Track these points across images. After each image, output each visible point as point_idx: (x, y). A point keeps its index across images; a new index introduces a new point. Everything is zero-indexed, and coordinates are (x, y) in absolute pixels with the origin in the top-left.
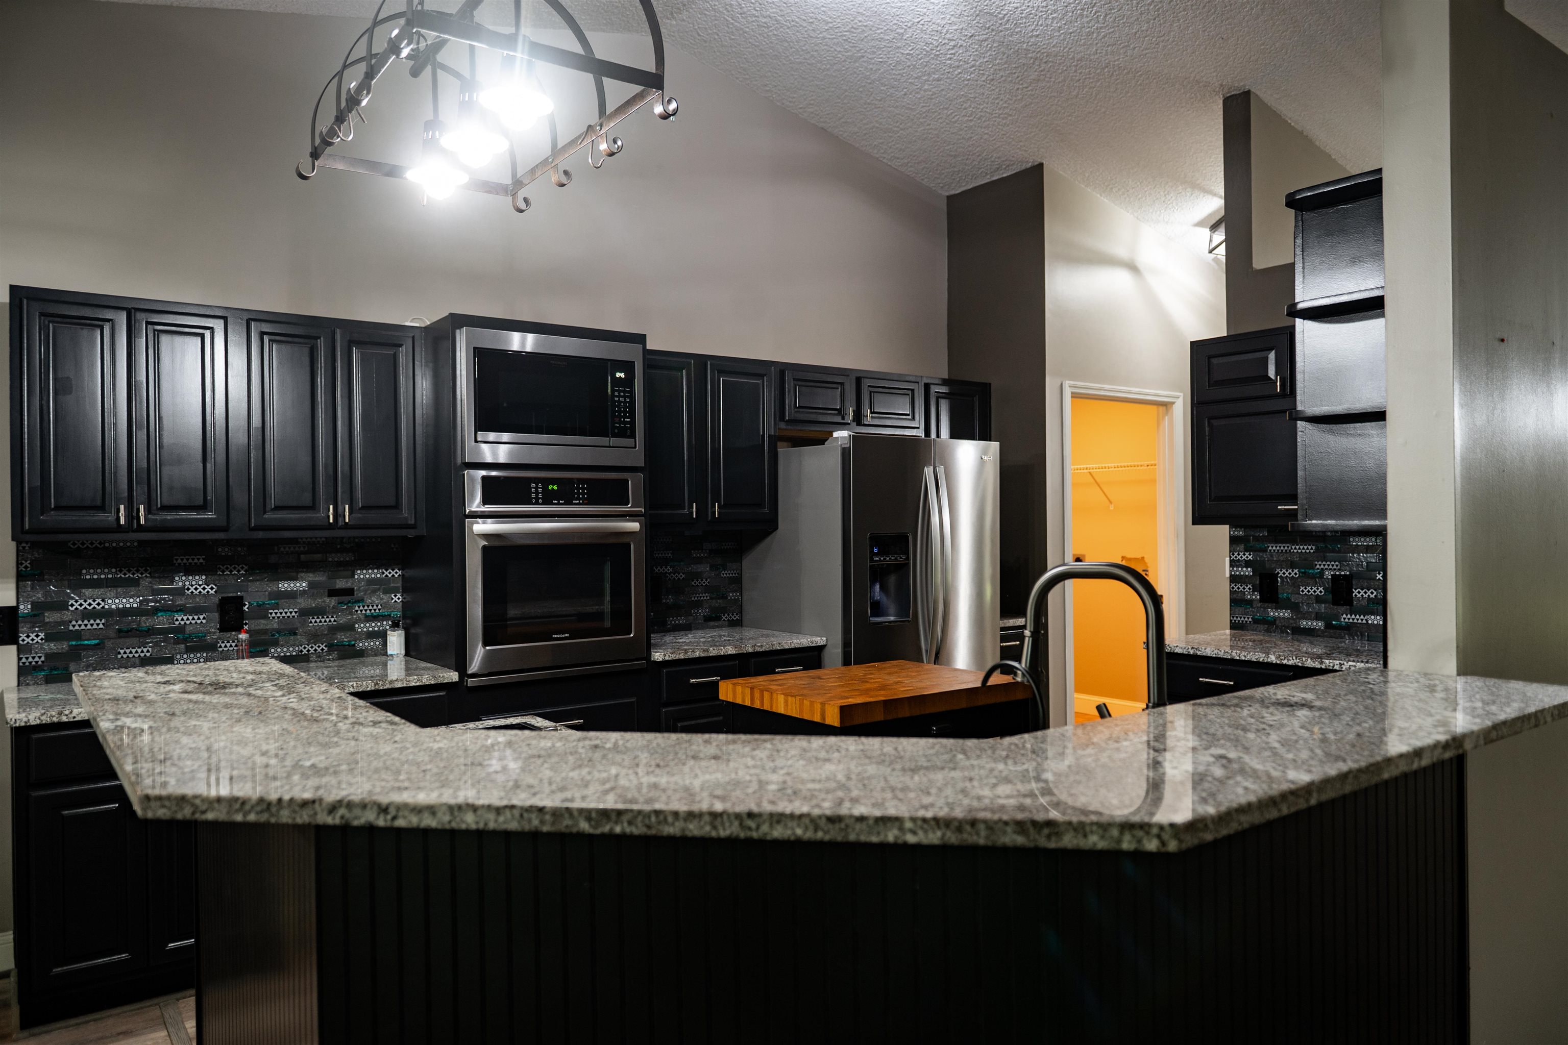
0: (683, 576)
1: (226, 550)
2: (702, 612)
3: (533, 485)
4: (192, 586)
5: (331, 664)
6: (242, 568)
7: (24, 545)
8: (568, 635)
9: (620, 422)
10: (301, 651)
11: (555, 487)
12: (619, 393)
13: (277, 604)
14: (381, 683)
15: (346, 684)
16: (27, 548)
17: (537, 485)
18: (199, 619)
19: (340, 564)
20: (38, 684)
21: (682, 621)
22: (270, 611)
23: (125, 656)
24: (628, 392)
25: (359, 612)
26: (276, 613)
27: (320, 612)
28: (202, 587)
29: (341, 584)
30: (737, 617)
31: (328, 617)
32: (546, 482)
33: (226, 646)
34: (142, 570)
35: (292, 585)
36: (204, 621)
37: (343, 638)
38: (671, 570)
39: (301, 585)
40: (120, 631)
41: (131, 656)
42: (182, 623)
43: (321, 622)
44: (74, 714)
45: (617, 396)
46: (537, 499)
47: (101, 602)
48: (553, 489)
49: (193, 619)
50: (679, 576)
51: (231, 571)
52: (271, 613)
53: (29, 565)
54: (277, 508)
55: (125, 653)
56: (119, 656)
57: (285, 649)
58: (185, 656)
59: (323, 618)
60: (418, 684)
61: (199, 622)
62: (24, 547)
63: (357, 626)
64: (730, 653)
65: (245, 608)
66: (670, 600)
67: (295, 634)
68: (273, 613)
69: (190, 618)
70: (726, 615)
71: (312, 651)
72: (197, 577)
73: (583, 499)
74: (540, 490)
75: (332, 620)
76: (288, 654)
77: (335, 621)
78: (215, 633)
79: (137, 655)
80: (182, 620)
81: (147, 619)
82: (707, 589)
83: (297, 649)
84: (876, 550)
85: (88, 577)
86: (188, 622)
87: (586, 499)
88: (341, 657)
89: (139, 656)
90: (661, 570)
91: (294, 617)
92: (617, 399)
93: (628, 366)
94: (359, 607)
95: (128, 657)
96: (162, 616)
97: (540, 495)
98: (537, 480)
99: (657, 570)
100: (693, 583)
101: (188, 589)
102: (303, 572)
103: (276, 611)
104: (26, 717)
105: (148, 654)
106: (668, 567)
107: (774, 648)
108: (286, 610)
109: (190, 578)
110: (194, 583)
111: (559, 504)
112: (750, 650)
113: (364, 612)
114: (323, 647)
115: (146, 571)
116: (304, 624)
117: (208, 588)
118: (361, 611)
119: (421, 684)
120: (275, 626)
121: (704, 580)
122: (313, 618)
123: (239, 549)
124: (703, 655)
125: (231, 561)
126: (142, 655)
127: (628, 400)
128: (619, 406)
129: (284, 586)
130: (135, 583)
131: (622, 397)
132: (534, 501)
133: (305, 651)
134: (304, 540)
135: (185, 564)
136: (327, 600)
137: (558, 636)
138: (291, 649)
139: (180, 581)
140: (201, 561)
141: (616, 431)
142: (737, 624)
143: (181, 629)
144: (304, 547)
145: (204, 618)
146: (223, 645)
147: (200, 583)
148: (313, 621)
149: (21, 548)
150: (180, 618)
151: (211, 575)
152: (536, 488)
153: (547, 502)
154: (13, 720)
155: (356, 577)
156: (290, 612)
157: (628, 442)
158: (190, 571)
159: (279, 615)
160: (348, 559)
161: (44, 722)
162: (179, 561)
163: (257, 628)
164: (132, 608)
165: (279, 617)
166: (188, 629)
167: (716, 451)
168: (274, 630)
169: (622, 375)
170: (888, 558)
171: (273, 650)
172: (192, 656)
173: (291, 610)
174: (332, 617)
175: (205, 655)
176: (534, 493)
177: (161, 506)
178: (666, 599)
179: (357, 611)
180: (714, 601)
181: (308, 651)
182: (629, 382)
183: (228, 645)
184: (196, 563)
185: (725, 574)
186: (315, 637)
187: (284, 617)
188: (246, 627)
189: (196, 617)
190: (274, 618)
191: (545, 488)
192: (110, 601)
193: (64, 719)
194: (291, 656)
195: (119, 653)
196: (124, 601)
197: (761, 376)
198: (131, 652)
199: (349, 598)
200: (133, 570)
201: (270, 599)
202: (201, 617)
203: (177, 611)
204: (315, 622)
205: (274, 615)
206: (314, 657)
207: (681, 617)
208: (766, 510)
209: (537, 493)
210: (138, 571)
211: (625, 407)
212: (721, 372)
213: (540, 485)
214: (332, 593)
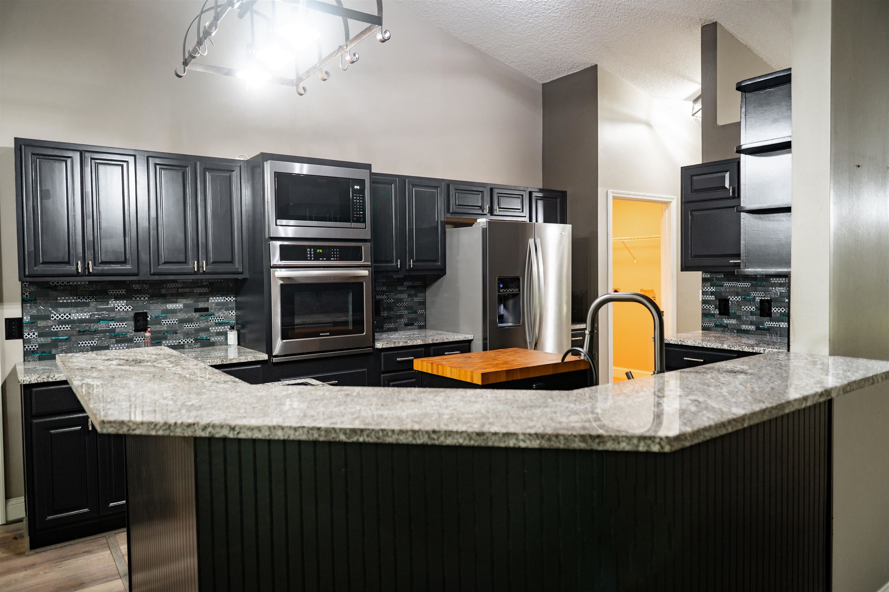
0: (393, 301)
1: (137, 286)
2: (403, 321)
3: (308, 250)
4: (119, 306)
5: (197, 350)
6: (146, 296)
7: (25, 283)
8: (329, 334)
9: (357, 214)
10: (180, 343)
11: (321, 251)
12: (356, 198)
13: (166, 316)
14: (225, 360)
15: (206, 361)
16: (27, 285)
18: (123, 324)
19: (201, 294)
20: (34, 361)
21: (392, 326)
22: (162, 320)
23: (82, 345)
24: (361, 197)
25: (212, 321)
26: (166, 322)
27: (190, 321)
28: (124, 307)
29: (201, 305)
30: (423, 324)
31: (194, 324)
32: (316, 248)
33: (138, 340)
34: (91, 297)
35: (174, 306)
36: (126, 326)
37: (203, 335)
38: (386, 297)
39: (179, 306)
40: (79, 331)
41: (86, 345)
42: (114, 327)
43: (190, 326)
44: (55, 378)
45: (355, 199)
46: (311, 257)
47: (69, 315)
50: (390, 301)
51: (140, 298)
52: (163, 322)
53: (28, 295)
54: (165, 263)
55: (82, 343)
56: (79, 345)
57: (171, 342)
58: (116, 345)
59: (192, 324)
60: (245, 361)
61: (123, 326)
62: (25, 285)
63: (210, 329)
64: (419, 344)
65: (148, 319)
66: (385, 314)
67: (176, 333)
69: (118, 324)
70: (417, 322)
71: (186, 342)
72: (121, 302)
73: (337, 257)
76: (173, 344)
77: (198, 326)
78: (132, 332)
79: (89, 345)
80: (114, 325)
81: (94, 325)
82: (407, 308)
83: (177, 341)
84: (501, 286)
85: (61, 301)
86: (117, 327)
88: (202, 346)
89: (90, 345)
90: (380, 297)
91: (175, 323)
92: (355, 201)
93: (361, 182)
94: (212, 318)
95: (84, 346)
96: (102, 323)
97: (312, 255)
98: (310, 247)
99: (378, 297)
100: (398, 305)
101: (117, 308)
102: (180, 298)
103: (166, 320)
104: (30, 379)
105: (95, 344)
106: (384, 296)
107: (444, 341)
108: (171, 320)
109: (118, 302)
110: (120, 305)
111: (323, 260)
112: (431, 342)
113: (214, 321)
114: (192, 340)
115: (93, 298)
116: (181, 327)
117: (128, 308)
118: (213, 320)
119: (247, 361)
120: (165, 329)
121: (404, 303)
122: (186, 324)
123: (145, 286)
124: (404, 345)
125: (140, 292)
126: (92, 345)
127: (361, 201)
128: (356, 205)
129: (170, 306)
130: (87, 305)
131: (358, 200)
132: (309, 258)
133: (182, 343)
134: (181, 281)
135: (115, 294)
136: (194, 314)
137: (323, 334)
138: (174, 341)
139: (112, 303)
140: (124, 292)
141: (355, 219)
142: (423, 327)
143: (113, 330)
144: (181, 285)
145: (126, 324)
146: (136, 339)
147: (123, 304)
148: (186, 326)
149: (24, 285)
150: (112, 324)
151: (129, 300)
152: (310, 251)
153: (316, 259)
154: (23, 381)
155: (210, 301)
156: (173, 320)
157: (362, 225)
158: (117, 298)
159: (167, 322)
160: (205, 291)
161: (39, 382)
162: (111, 292)
163: (155, 330)
164: (86, 318)
165: (167, 324)
166: (117, 330)
167: (411, 230)
168: (164, 331)
169: (358, 187)
170: (508, 291)
171: (164, 342)
172: (119, 345)
173: (174, 320)
174: (197, 324)
175: (126, 345)
176: (309, 254)
177: (101, 262)
178: (383, 314)
179: (210, 320)
180: (410, 315)
181: (184, 342)
182: (362, 191)
183: (139, 339)
184: (121, 294)
185: (416, 299)
186: (187, 335)
187: (170, 324)
188: (149, 329)
189: (121, 324)
190: (164, 324)
191: (315, 251)
192: (73, 315)
193: (51, 380)
194: (174, 345)
195: (79, 344)
196: (81, 314)
197: (437, 187)
198: (86, 343)
199: (206, 313)
200: (86, 297)
201: (162, 314)
203: (111, 320)
204: (188, 327)
205: (164, 322)
206: (187, 346)
207: (391, 323)
208: (439, 264)
209: (311, 254)
210: (88, 298)
211: (360, 205)
212: (414, 185)
213: (312, 250)
214: (197, 310)
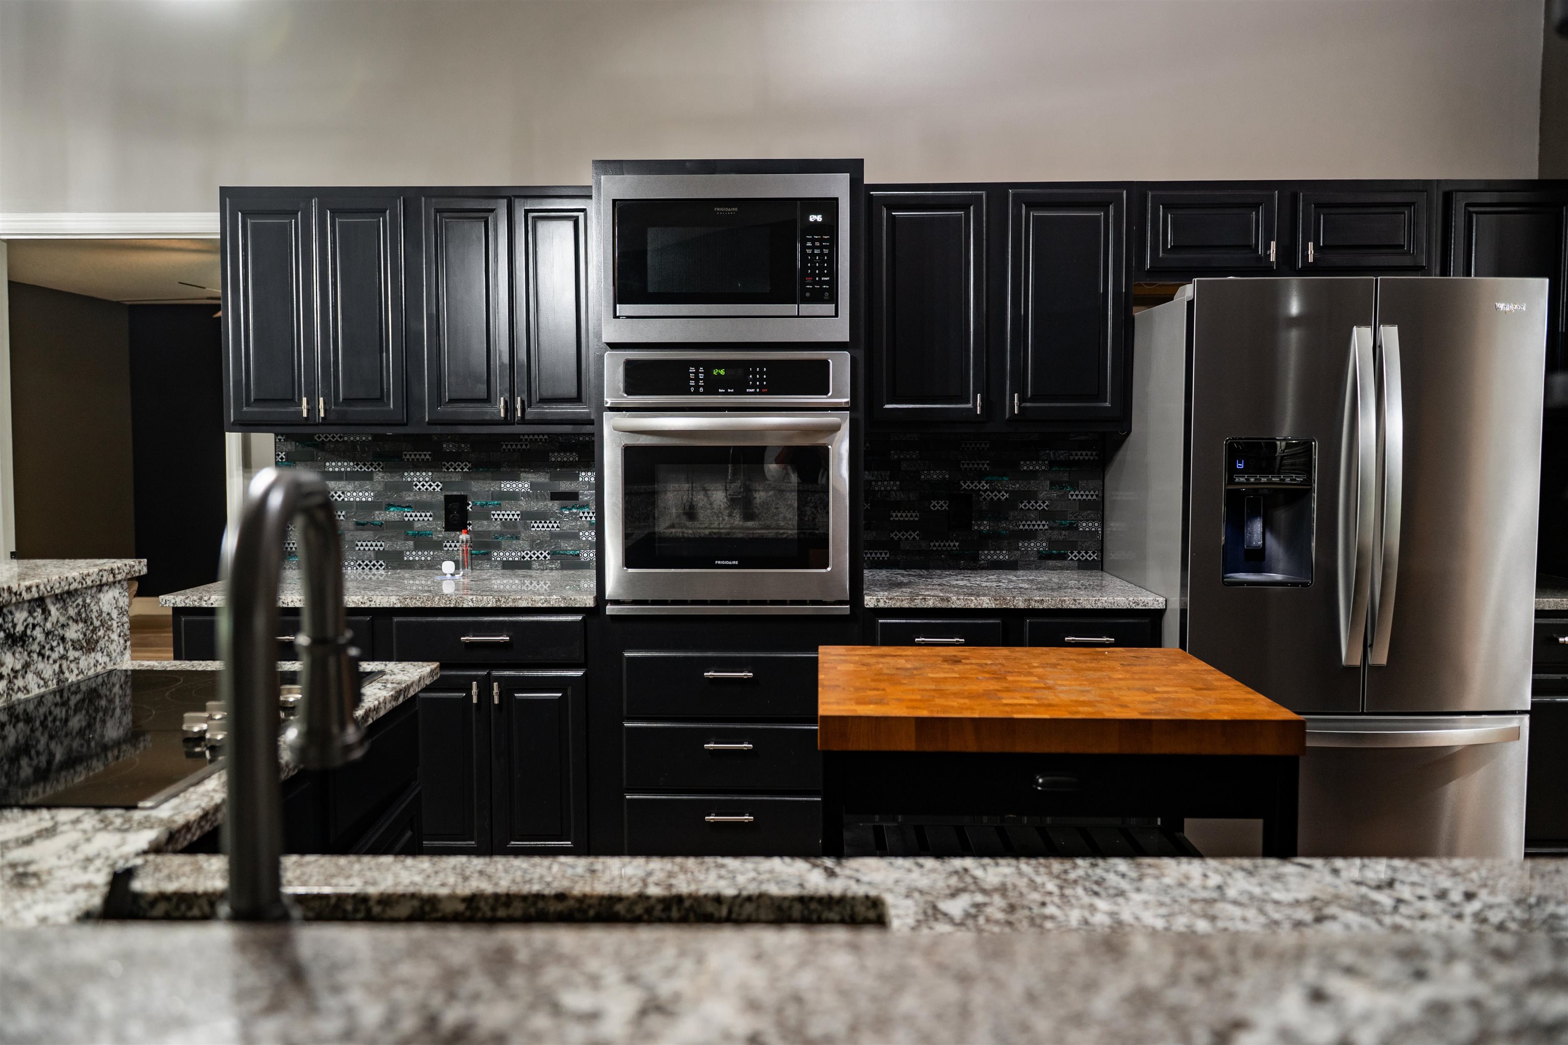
0: (1007, 496)
1: (451, 446)
2: (1037, 546)
3: (692, 370)
4: (420, 482)
5: (554, 573)
6: (466, 465)
7: (280, 437)
8: (737, 563)
9: (814, 283)
10: (524, 557)
11: (722, 372)
12: (813, 243)
13: (500, 504)
16: (282, 440)
17: (697, 369)
18: (426, 516)
19: (563, 465)
20: (292, 569)
21: (1004, 556)
22: (493, 512)
23: (362, 548)
24: (826, 241)
25: (584, 519)
26: (498, 515)
27: (542, 516)
28: (429, 483)
29: (565, 486)
30: (1094, 556)
31: (550, 522)
32: (709, 365)
33: (451, 546)
34: (375, 464)
35: (514, 486)
36: (431, 519)
37: (567, 546)
38: (987, 486)
39: (522, 486)
40: (358, 524)
41: (367, 548)
42: (411, 519)
43: (543, 527)
45: (809, 247)
46: (697, 387)
47: (341, 495)
48: (719, 374)
49: (421, 516)
50: (999, 495)
51: (455, 469)
52: (494, 515)
53: (284, 457)
54: (452, 401)
55: (362, 545)
56: (357, 548)
57: (507, 554)
58: (414, 553)
59: (545, 522)
61: (426, 519)
62: (280, 440)
63: (581, 534)
65: (469, 508)
66: (985, 526)
67: (517, 538)
68: (496, 515)
69: (418, 514)
70: (1075, 553)
71: (534, 557)
72: (424, 474)
73: (760, 387)
74: (701, 376)
75: (555, 525)
76: (511, 559)
77: (558, 527)
78: (441, 532)
79: (372, 548)
80: (411, 516)
81: (380, 514)
82: (1044, 515)
83: (519, 554)
84: (1240, 466)
85: (331, 469)
86: (416, 519)
87: (765, 387)
88: (563, 567)
89: (374, 549)
90: (972, 486)
91: (516, 519)
92: (809, 251)
93: (829, 206)
94: (584, 513)
95: (364, 549)
96: (393, 511)
97: (701, 383)
98: (697, 363)
99: (965, 486)
100: (1022, 506)
101: (416, 485)
102: (525, 472)
103: (499, 512)
105: (381, 549)
106: (983, 483)
108: (508, 512)
109: (418, 474)
110: (421, 479)
111: (726, 393)
112: (1021, 605)
113: (588, 519)
114: (545, 554)
115: (379, 465)
116: (527, 527)
117: (434, 485)
118: (586, 517)
120: (498, 528)
121: (1040, 503)
122: (536, 522)
123: (463, 445)
124: (939, 605)
125: (456, 457)
126: (376, 549)
127: (826, 251)
128: (813, 262)
129: (507, 486)
130: (368, 477)
131: (817, 248)
132: (692, 389)
133: (527, 558)
134: (526, 437)
135: (413, 459)
136: (550, 504)
137: (723, 562)
138: (513, 554)
139: (409, 476)
140: (428, 457)
141: (808, 294)
142: (1098, 565)
143: (410, 524)
144: (526, 445)
145: (431, 516)
146: (448, 545)
147: (427, 479)
148: (536, 525)
149: (277, 440)
150: (409, 514)
151: (437, 472)
152: (697, 373)
153: (711, 390)
155: (581, 479)
156: (512, 514)
157: (829, 308)
158: (417, 466)
159: (501, 516)
160: (571, 459)
162: (408, 457)
163: (480, 529)
164: (367, 502)
165: (501, 519)
166: (417, 525)
167: (1019, 321)
168: (496, 532)
169: (819, 218)
171: (495, 554)
172: (420, 553)
173: (513, 512)
174: (555, 522)
175: (431, 553)
176: (692, 379)
178: (979, 526)
179: (581, 517)
180: (1056, 532)
181: (531, 557)
182: (831, 226)
183: (453, 545)
184: (423, 459)
185: (1075, 495)
186: (536, 544)
187: (506, 519)
188: (470, 528)
189: (423, 514)
190: (496, 519)
191: (708, 373)
192: (349, 494)
194: (514, 561)
195: (357, 545)
196: (361, 494)
197: (1104, 206)
198: (367, 545)
199: (573, 502)
200: (368, 464)
201: (493, 499)
202: (428, 514)
203: (407, 507)
204: (538, 527)
205: (496, 516)
206: (535, 565)
207: (1001, 550)
208: (1108, 404)
209: (697, 379)
210: (372, 465)
211: (822, 261)
212: (1031, 206)
213: (701, 369)
214: (555, 496)
